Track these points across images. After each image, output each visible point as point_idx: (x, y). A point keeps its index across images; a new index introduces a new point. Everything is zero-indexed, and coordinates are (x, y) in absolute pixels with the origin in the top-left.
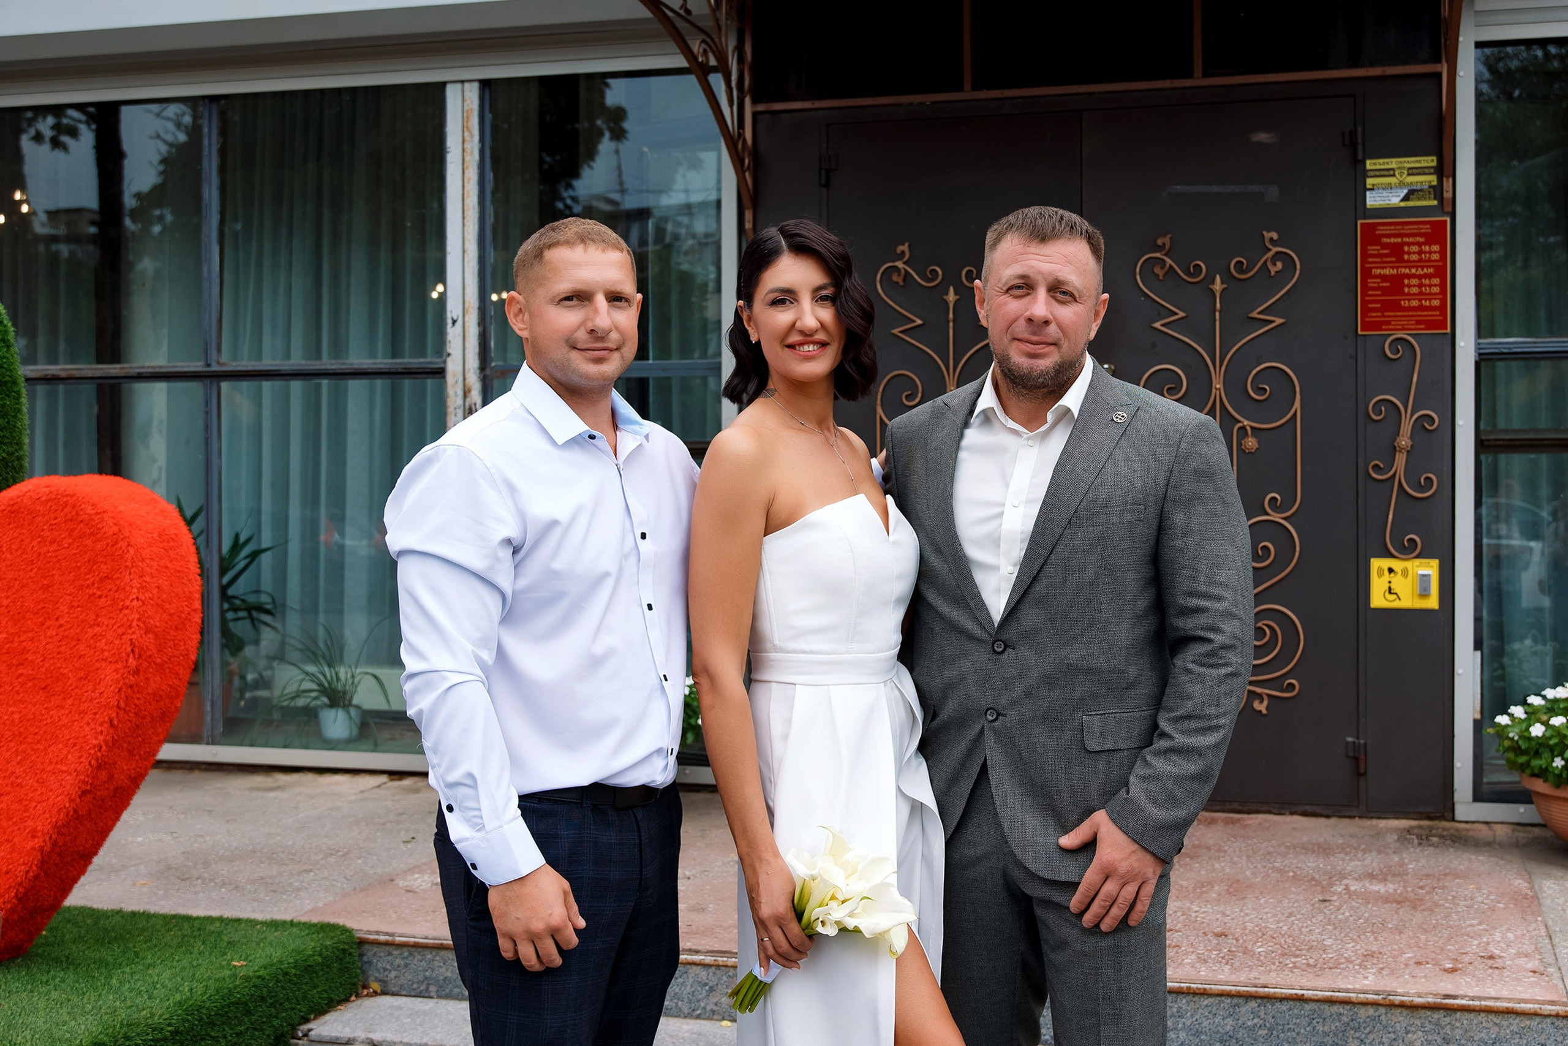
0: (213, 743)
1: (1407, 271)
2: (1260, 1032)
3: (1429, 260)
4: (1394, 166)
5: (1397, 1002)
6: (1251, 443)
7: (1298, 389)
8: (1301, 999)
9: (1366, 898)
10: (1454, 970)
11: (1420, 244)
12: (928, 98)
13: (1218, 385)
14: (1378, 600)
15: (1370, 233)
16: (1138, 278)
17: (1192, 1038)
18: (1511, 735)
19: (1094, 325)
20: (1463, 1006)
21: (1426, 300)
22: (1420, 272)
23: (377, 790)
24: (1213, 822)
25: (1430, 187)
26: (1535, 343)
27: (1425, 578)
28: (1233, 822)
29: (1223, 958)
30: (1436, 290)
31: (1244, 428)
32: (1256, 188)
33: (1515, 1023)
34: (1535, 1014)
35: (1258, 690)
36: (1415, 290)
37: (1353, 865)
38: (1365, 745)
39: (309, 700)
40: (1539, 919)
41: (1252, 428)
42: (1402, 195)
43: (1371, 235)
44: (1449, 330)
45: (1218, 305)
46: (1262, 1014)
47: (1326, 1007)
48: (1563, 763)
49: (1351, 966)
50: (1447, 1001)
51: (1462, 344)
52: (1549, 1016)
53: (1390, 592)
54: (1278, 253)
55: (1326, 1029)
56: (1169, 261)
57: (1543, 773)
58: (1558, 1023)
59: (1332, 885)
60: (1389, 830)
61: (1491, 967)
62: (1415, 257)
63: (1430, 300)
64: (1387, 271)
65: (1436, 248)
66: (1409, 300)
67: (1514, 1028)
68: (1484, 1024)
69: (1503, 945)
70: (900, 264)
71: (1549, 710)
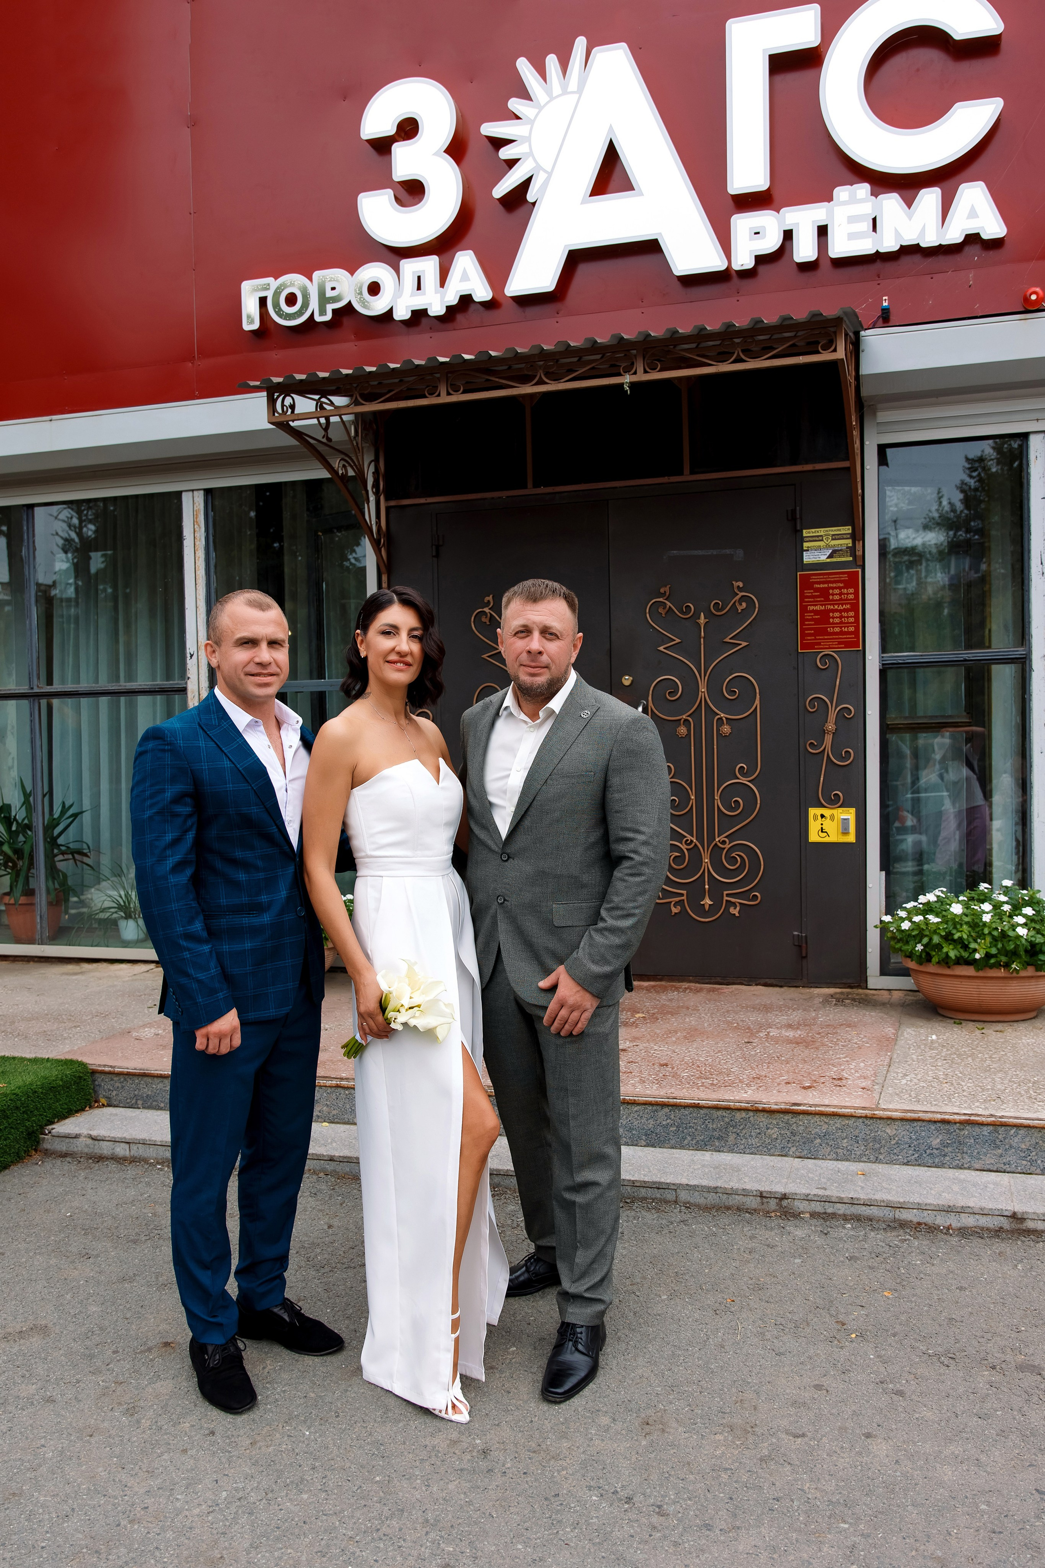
0: (42, 944)
1: (832, 607)
2: (671, 1129)
3: (847, 599)
4: (822, 533)
5: (760, 1108)
6: (726, 729)
7: (758, 691)
9: (776, 1040)
10: (810, 1087)
11: (840, 588)
12: (506, 494)
13: (703, 689)
14: (814, 836)
15: (805, 580)
16: (648, 615)
17: (626, 1133)
18: (891, 929)
19: (574, 653)
20: (804, 1110)
21: (845, 627)
22: (841, 607)
23: (145, 974)
24: (701, 990)
25: (847, 548)
26: (921, 656)
27: (845, 821)
28: (713, 990)
29: (657, 1080)
30: (852, 620)
31: (721, 719)
32: (728, 551)
33: (839, 1122)
34: (852, 1116)
35: (733, 900)
36: (837, 620)
37: (783, 1019)
38: (806, 937)
39: (108, 914)
40: (889, 1054)
41: (726, 718)
42: (828, 554)
43: (806, 583)
44: (861, 648)
45: (703, 634)
46: (672, 1117)
48: (922, 948)
49: (740, 1085)
50: (793, 1107)
51: (870, 658)
52: (861, 1117)
53: (822, 832)
54: (743, 596)
55: (714, 1126)
56: (669, 604)
57: (910, 955)
58: (867, 1122)
59: (758, 1032)
60: (819, 995)
61: (836, 1086)
62: (837, 597)
63: (848, 627)
64: (818, 608)
65: (851, 590)
66: (833, 628)
67: (838, 1125)
68: (818, 1123)
69: (853, 1071)
70: (486, 610)
71: (916, 911)
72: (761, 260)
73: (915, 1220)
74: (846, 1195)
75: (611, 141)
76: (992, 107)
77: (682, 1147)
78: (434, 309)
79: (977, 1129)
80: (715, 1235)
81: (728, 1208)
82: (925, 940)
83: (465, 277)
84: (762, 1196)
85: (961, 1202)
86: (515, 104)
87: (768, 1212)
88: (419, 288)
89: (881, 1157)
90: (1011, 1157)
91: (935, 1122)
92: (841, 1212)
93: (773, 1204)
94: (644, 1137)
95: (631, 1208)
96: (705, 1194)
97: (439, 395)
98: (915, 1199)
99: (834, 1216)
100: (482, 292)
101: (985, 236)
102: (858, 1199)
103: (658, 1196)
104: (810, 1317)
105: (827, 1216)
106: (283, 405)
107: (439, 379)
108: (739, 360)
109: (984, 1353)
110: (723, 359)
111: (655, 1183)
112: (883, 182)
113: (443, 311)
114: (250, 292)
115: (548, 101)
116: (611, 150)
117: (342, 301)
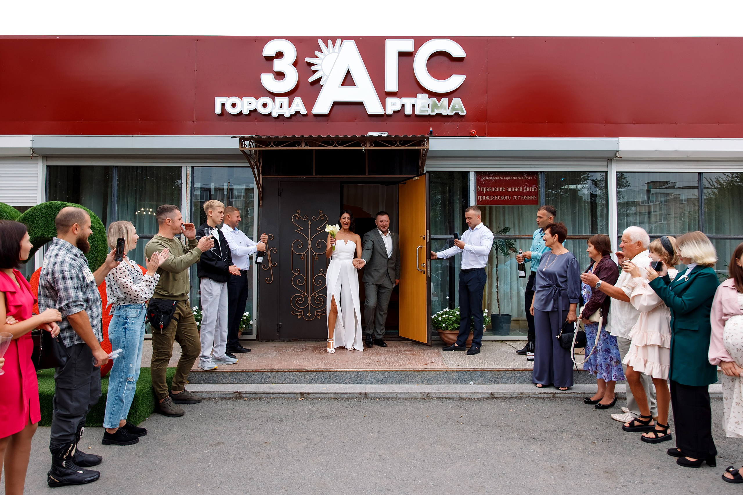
2: (389, 378)
5: (415, 370)
8: (397, 371)
9: (406, 354)
10: (426, 365)
12: (305, 177)
20: (428, 370)
33: (438, 373)
34: (442, 371)
40: (442, 357)
46: (389, 374)
47: (402, 372)
49: (406, 365)
50: (425, 369)
52: (445, 371)
55: (402, 377)
58: (447, 372)
59: (399, 352)
61: (433, 364)
68: (432, 374)
69: (435, 360)
70: (297, 215)
71: (442, 314)
72: (394, 112)
73: (465, 397)
74: (446, 391)
75: (348, 69)
76: (463, 77)
77: (392, 384)
78: (286, 115)
79: (477, 372)
80: (411, 405)
81: (412, 398)
82: (446, 323)
83: (297, 105)
84: (422, 394)
85: (477, 391)
86: (317, 53)
87: (424, 398)
88: (281, 107)
89: (450, 382)
90: (486, 380)
91: (465, 371)
92: (445, 397)
93: (425, 396)
94: (380, 381)
95: (384, 400)
96: (405, 395)
97: (301, 147)
98: (465, 391)
99: (443, 398)
100: (303, 111)
101: (461, 114)
102: (449, 393)
103: (391, 396)
104: (448, 421)
105: (441, 398)
106: (244, 144)
107: (301, 141)
108: (398, 146)
109: (495, 424)
110: (393, 145)
111: (390, 392)
112: (431, 94)
113: (289, 116)
114: (219, 101)
115: (328, 54)
116: (348, 72)
117: (252, 108)
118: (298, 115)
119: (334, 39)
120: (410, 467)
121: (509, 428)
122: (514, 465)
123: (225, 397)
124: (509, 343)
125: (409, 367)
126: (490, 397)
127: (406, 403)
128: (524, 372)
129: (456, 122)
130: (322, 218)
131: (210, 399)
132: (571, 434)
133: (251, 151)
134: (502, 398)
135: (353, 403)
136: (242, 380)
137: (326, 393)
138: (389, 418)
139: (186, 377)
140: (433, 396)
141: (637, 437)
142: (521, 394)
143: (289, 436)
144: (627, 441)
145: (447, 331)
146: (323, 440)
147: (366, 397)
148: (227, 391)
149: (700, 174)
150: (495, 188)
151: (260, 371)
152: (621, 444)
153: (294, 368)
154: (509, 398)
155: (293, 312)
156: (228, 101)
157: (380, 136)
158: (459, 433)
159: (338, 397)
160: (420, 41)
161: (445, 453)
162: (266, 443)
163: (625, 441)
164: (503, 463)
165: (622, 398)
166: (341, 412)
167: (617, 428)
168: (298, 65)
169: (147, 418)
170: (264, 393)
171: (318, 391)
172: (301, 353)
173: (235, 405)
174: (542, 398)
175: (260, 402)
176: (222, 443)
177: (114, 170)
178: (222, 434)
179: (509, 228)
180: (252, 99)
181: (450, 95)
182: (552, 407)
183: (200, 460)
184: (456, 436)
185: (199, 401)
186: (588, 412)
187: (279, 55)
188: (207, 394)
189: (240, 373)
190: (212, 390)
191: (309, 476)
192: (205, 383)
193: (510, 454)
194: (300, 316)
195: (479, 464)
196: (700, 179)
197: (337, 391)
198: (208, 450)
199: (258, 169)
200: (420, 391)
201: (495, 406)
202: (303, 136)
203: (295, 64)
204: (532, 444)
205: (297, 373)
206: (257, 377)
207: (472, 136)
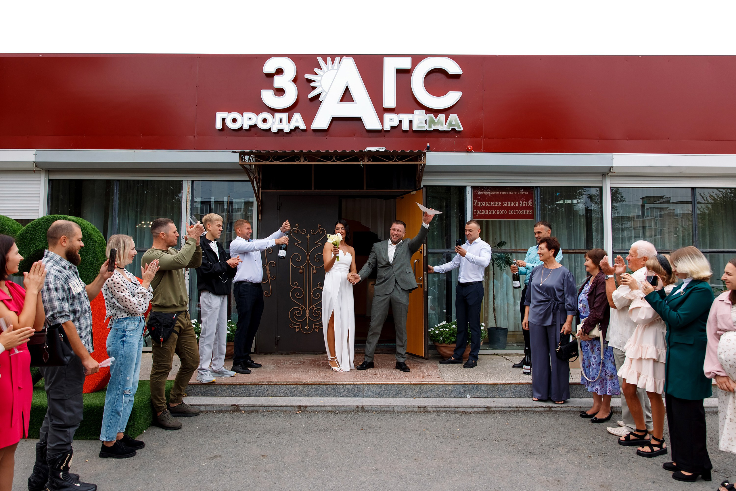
5: (412, 383)
8: (394, 384)
10: (422, 378)
12: (303, 191)
20: (425, 383)
33: (435, 386)
34: (439, 384)
40: (438, 370)
46: (386, 388)
47: (399, 385)
48: (442, 338)
49: (402, 378)
52: (441, 384)
55: (398, 390)
57: (438, 341)
58: (443, 386)
61: (429, 377)
67: (435, 387)
68: (429, 387)
69: (432, 374)
70: (296, 228)
71: (439, 328)
72: (392, 127)
73: (462, 411)
74: (443, 405)
75: (347, 86)
76: (459, 94)
77: (389, 397)
78: (286, 130)
79: (473, 386)
80: (408, 418)
81: (409, 412)
82: (443, 336)
83: (297, 121)
84: (419, 407)
85: (474, 405)
86: (316, 70)
87: (420, 412)
88: (281, 122)
89: (447, 396)
90: (482, 393)
91: (462, 384)
92: (441, 410)
93: (422, 409)
94: (377, 395)
95: (381, 413)
96: (402, 408)
97: (300, 161)
98: (461, 405)
99: (439, 411)
100: (303, 127)
101: (457, 129)
102: (446, 406)
103: (388, 410)
104: (445, 434)
105: (437, 412)
106: (244, 159)
107: (300, 156)
108: (395, 161)
109: (492, 438)
110: (391, 160)
111: (387, 406)
112: (428, 110)
113: (289, 131)
114: (219, 116)
115: (327, 71)
116: (347, 89)
117: (252, 123)
118: (297, 130)
119: (333, 57)
120: (406, 480)
121: (505, 442)
122: (510, 479)
123: (223, 410)
124: (505, 356)
125: (406, 380)
126: (486, 410)
127: (403, 416)
128: (520, 385)
129: (453, 138)
130: (320, 231)
131: (207, 412)
132: (567, 448)
133: (250, 165)
134: (499, 412)
135: (350, 416)
136: (239, 393)
137: (324, 406)
138: (386, 431)
139: (184, 389)
140: (430, 409)
141: (633, 451)
142: (518, 407)
143: (286, 449)
144: (623, 455)
145: (444, 344)
146: (320, 453)
147: (363, 410)
148: (225, 404)
149: (693, 189)
150: (492, 203)
151: (258, 384)
152: (617, 458)
153: (292, 381)
154: (505, 411)
155: (291, 325)
156: (229, 117)
157: (378, 151)
158: (455, 447)
159: (335, 410)
160: (417, 59)
161: (441, 466)
162: (263, 456)
163: (621, 455)
164: (500, 476)
165: (618, 412)
166: (338, 425)
167: (613, 442)
168: (298, 82)
169: (145, 431)
170: (261, 406)
171: (315, 404)
172: (299, 366)
173: (233, 418)
174: (538, 412)
175: (258, 415)
176: (219, 456)
177: (116, 184)
178: (219, 447)
179: (505, 242)
180: (252, 115)
181: (447, 111)
182: (548, 420)
183: (197, 473)
184: (453, 450)
185: (196, 414)
186: (584, 426)
187: (280, 72)
188: (205, 407)
189: (238, 386)
190: (210, 403)
191: (306, 489)
192: (203, 396)
193: (506, 467)
194: (298, 329)
195: (475, 478)
196: (693, 194)
197: (334, 404)
198: (205, 464)
199: (257, 183)
200: (417, 405)
201: (491, 419)
202: (302, 151)
203: (295, 81)
204: (528, 458)
205: (294, 386)
206: (254, 390)
207: (468, 151)
